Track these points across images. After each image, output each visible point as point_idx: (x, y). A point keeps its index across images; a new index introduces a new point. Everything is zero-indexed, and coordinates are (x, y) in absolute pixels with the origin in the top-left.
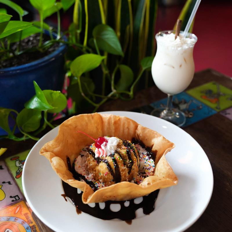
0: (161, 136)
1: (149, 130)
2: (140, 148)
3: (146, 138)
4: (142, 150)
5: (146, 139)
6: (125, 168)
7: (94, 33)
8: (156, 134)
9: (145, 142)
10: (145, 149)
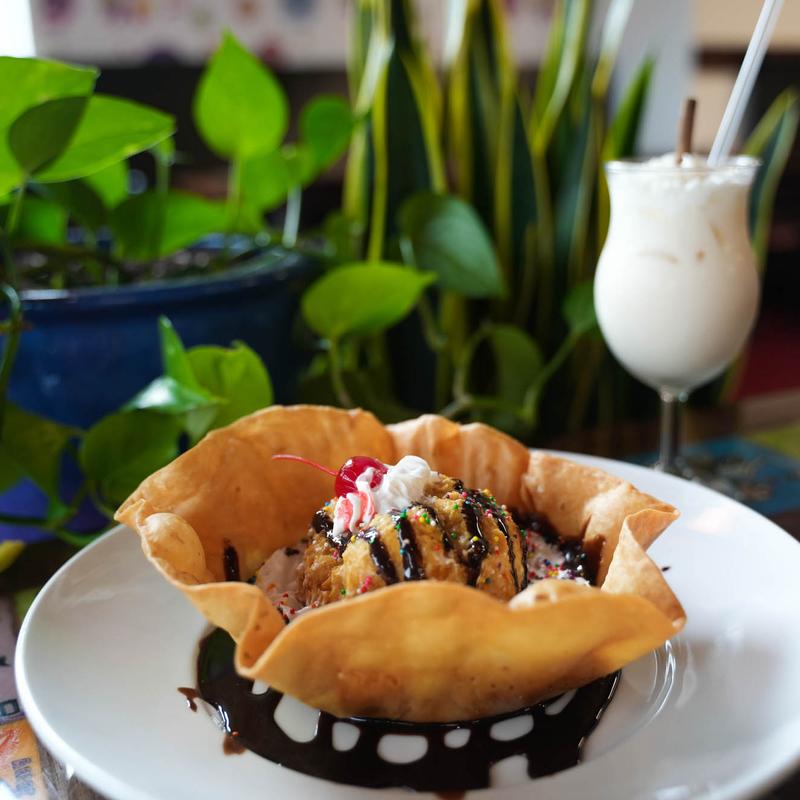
0: (619, 483)
1: (572, 465)
2: (536, 544)
3: (563, 500)
4: (545, 553)
5: (560, 504)
6: (448, 561)
7: (406, 215)
8: (602, 479)
9: (556, 519)
10: (556, 547)
